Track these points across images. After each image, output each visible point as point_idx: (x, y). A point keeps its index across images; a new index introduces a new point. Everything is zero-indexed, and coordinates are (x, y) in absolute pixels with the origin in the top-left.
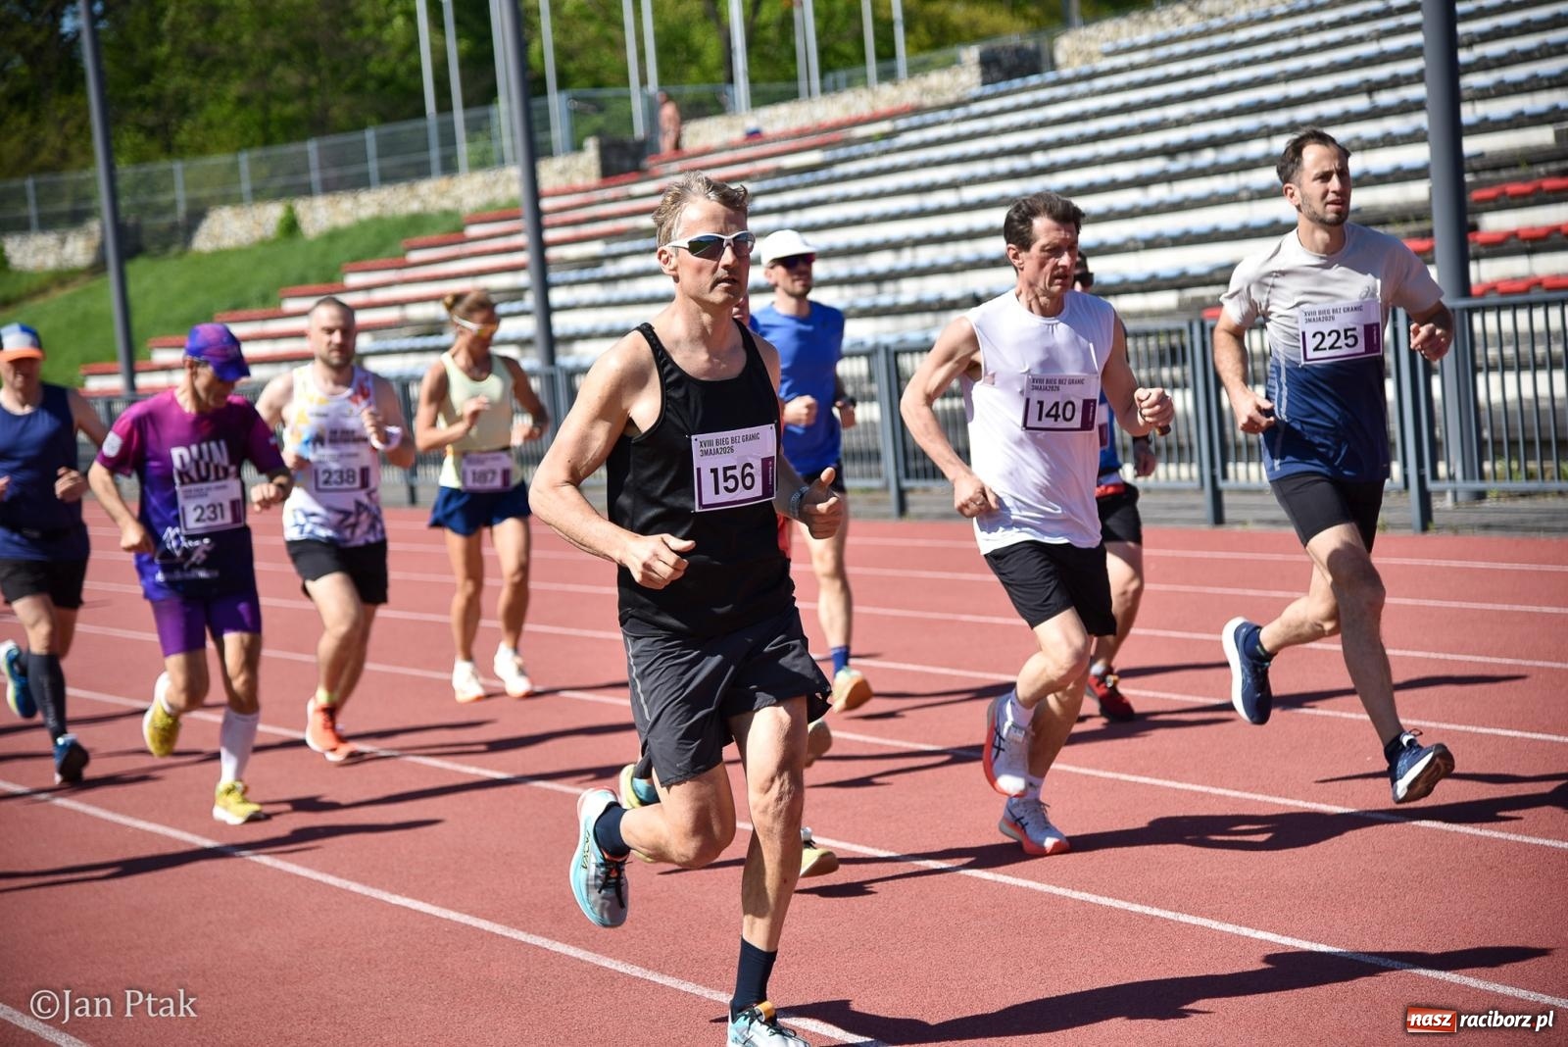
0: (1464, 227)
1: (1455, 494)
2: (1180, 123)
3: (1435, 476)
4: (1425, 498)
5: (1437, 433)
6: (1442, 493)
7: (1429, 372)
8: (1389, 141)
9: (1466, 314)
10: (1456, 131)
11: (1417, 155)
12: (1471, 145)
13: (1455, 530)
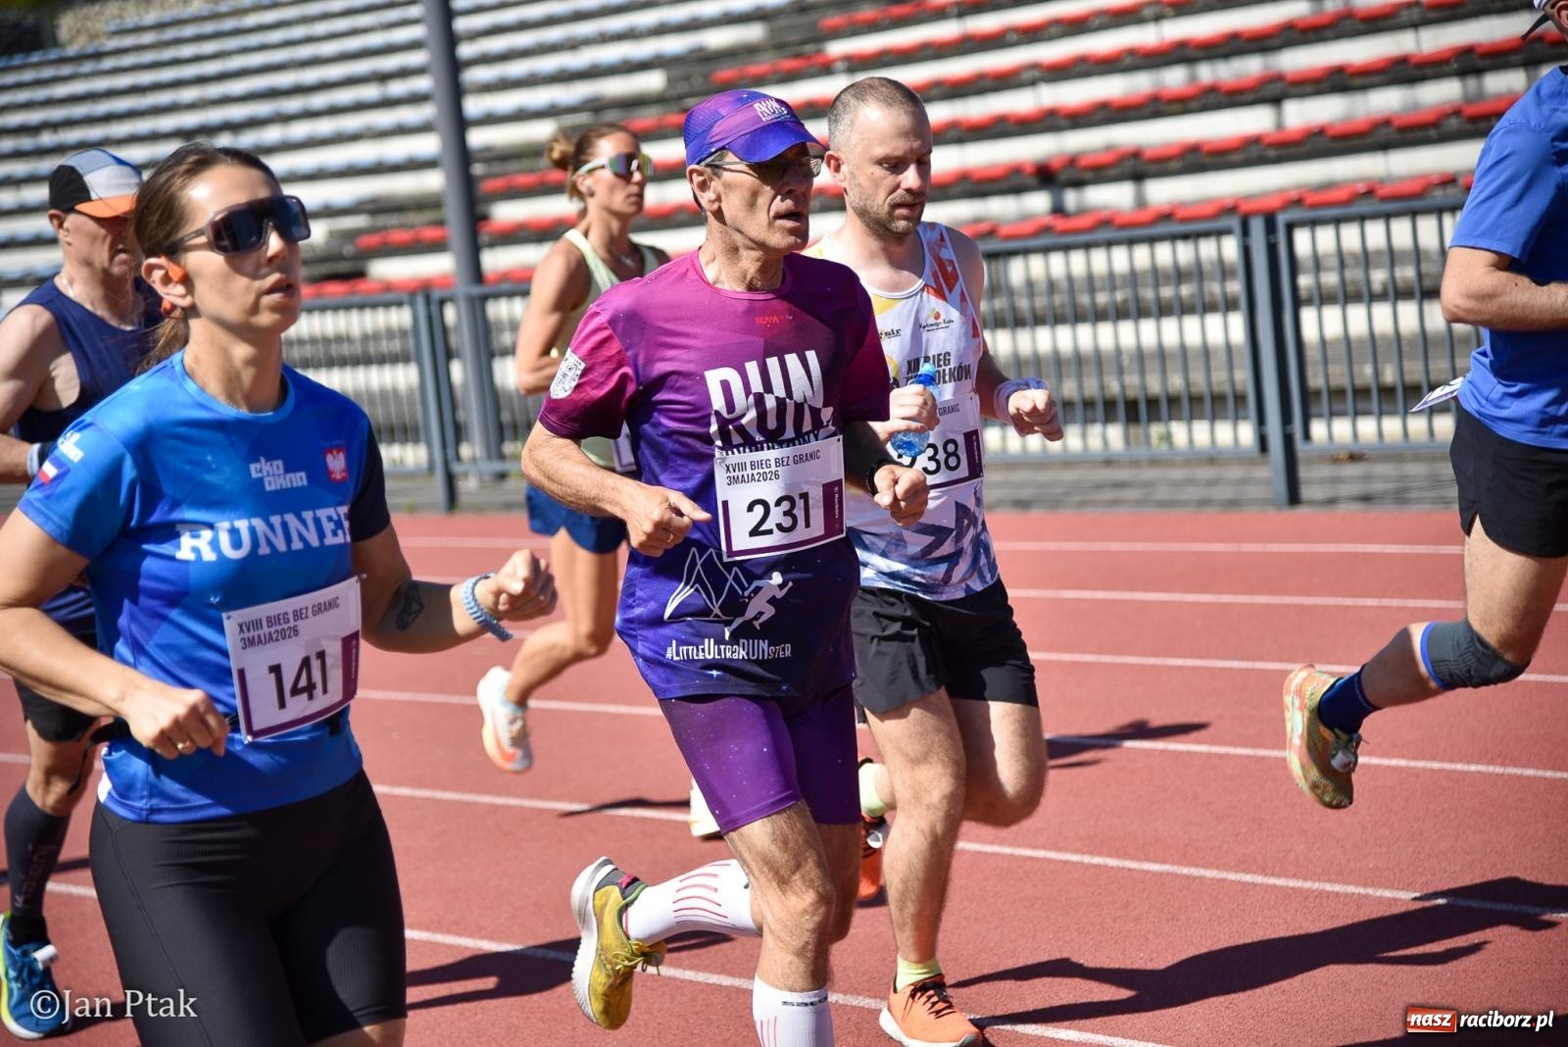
0: (475, 218)
1: (481, 475)
2: (193, 106)
3: (458, 458)
4: (450, 480)
5: (461, 415)
6: (466, 475)
7: (450, 355)
8: (402, 130)
9: (477, 303)
10: (461, 124)
11: (428, 145)
12: (477, 138)
13: (479, 509)
